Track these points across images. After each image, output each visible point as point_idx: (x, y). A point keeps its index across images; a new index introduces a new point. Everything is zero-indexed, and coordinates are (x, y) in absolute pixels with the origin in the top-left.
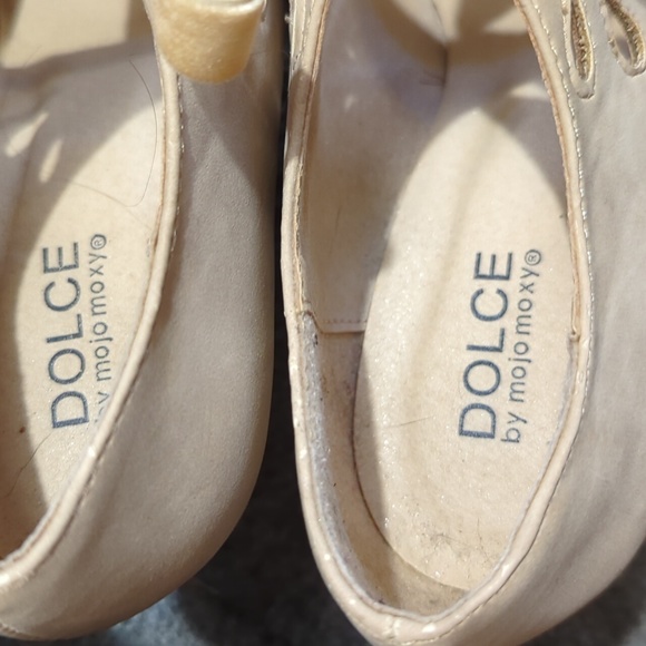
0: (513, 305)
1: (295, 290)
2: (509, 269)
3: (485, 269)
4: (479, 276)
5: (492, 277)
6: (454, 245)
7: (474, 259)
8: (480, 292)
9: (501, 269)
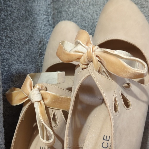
0: (109, 146)
1: (66, 143)
2: (109, 139)
3: (105, 138)
4: (104, 140)
5: (106, 140)
6: (100, 133)
7: (103, 136)
8: (104, 143)
9: (108, 139)
